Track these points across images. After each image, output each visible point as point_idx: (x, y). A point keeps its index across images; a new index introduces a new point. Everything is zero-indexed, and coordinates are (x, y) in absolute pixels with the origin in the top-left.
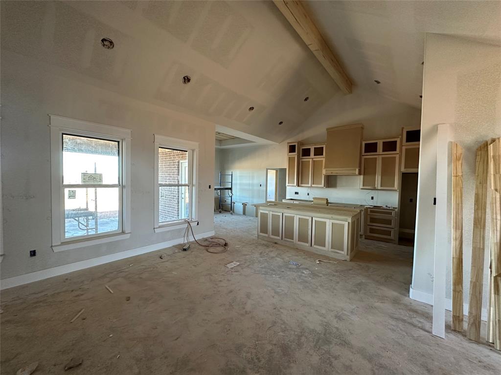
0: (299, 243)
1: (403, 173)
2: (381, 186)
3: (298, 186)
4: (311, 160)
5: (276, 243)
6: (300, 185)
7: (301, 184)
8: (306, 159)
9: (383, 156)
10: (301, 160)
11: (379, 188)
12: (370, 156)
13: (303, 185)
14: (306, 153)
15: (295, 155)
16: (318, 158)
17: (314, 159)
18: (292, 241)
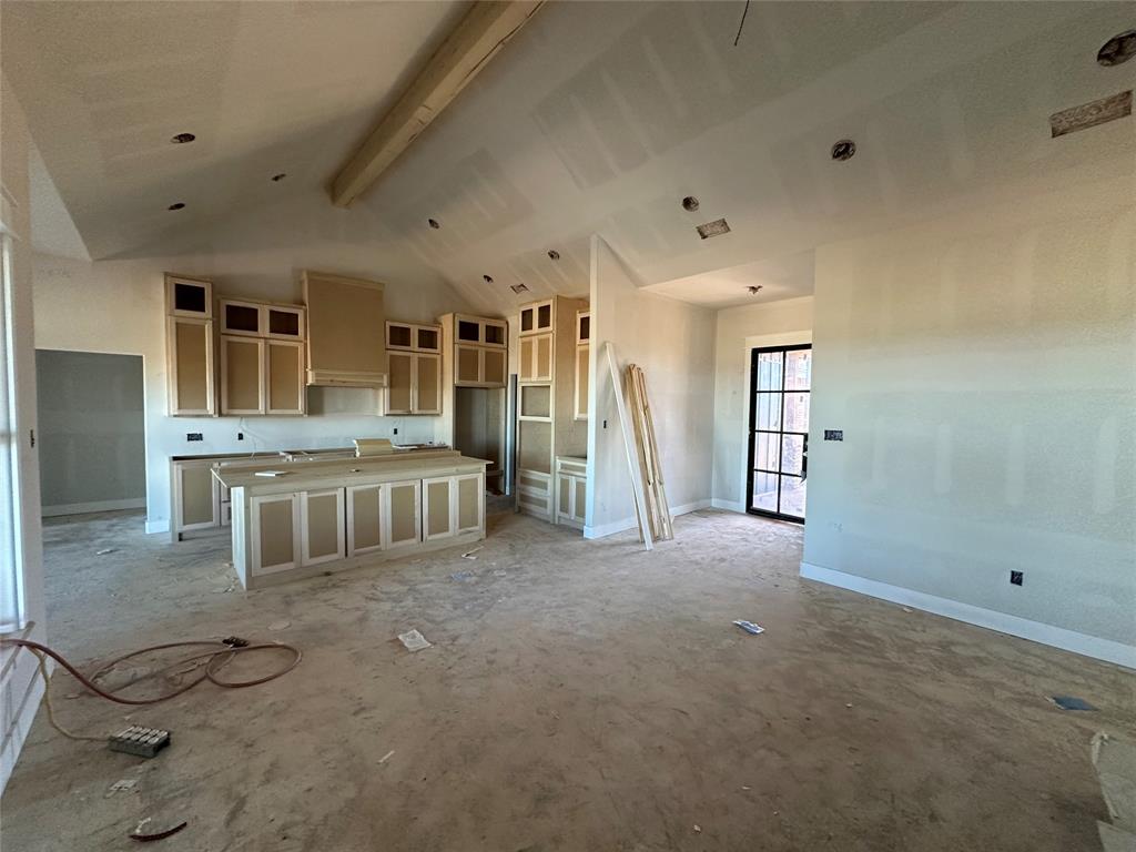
0: (400, 543)
1: (457, 387)
2: (419, 409)
3: (220, 415)
4: (261, 344)
5: (328, 574)
6: (224, 411)
7: (231, 406)
8: (241, 337)
9: (421, 355)
10: (224, 339)
11: (416, 412)
12: (399, 351)
13: (236, 412)
14: (242, 319)
15: (204, 320)
16: (283, 340)
17: (272, 342)
18: (377, 547)
